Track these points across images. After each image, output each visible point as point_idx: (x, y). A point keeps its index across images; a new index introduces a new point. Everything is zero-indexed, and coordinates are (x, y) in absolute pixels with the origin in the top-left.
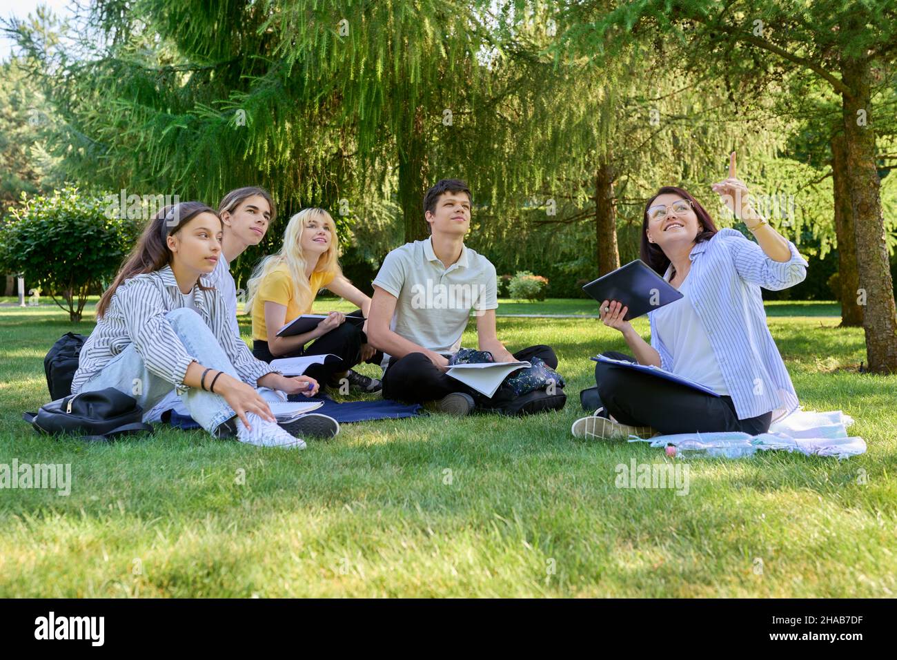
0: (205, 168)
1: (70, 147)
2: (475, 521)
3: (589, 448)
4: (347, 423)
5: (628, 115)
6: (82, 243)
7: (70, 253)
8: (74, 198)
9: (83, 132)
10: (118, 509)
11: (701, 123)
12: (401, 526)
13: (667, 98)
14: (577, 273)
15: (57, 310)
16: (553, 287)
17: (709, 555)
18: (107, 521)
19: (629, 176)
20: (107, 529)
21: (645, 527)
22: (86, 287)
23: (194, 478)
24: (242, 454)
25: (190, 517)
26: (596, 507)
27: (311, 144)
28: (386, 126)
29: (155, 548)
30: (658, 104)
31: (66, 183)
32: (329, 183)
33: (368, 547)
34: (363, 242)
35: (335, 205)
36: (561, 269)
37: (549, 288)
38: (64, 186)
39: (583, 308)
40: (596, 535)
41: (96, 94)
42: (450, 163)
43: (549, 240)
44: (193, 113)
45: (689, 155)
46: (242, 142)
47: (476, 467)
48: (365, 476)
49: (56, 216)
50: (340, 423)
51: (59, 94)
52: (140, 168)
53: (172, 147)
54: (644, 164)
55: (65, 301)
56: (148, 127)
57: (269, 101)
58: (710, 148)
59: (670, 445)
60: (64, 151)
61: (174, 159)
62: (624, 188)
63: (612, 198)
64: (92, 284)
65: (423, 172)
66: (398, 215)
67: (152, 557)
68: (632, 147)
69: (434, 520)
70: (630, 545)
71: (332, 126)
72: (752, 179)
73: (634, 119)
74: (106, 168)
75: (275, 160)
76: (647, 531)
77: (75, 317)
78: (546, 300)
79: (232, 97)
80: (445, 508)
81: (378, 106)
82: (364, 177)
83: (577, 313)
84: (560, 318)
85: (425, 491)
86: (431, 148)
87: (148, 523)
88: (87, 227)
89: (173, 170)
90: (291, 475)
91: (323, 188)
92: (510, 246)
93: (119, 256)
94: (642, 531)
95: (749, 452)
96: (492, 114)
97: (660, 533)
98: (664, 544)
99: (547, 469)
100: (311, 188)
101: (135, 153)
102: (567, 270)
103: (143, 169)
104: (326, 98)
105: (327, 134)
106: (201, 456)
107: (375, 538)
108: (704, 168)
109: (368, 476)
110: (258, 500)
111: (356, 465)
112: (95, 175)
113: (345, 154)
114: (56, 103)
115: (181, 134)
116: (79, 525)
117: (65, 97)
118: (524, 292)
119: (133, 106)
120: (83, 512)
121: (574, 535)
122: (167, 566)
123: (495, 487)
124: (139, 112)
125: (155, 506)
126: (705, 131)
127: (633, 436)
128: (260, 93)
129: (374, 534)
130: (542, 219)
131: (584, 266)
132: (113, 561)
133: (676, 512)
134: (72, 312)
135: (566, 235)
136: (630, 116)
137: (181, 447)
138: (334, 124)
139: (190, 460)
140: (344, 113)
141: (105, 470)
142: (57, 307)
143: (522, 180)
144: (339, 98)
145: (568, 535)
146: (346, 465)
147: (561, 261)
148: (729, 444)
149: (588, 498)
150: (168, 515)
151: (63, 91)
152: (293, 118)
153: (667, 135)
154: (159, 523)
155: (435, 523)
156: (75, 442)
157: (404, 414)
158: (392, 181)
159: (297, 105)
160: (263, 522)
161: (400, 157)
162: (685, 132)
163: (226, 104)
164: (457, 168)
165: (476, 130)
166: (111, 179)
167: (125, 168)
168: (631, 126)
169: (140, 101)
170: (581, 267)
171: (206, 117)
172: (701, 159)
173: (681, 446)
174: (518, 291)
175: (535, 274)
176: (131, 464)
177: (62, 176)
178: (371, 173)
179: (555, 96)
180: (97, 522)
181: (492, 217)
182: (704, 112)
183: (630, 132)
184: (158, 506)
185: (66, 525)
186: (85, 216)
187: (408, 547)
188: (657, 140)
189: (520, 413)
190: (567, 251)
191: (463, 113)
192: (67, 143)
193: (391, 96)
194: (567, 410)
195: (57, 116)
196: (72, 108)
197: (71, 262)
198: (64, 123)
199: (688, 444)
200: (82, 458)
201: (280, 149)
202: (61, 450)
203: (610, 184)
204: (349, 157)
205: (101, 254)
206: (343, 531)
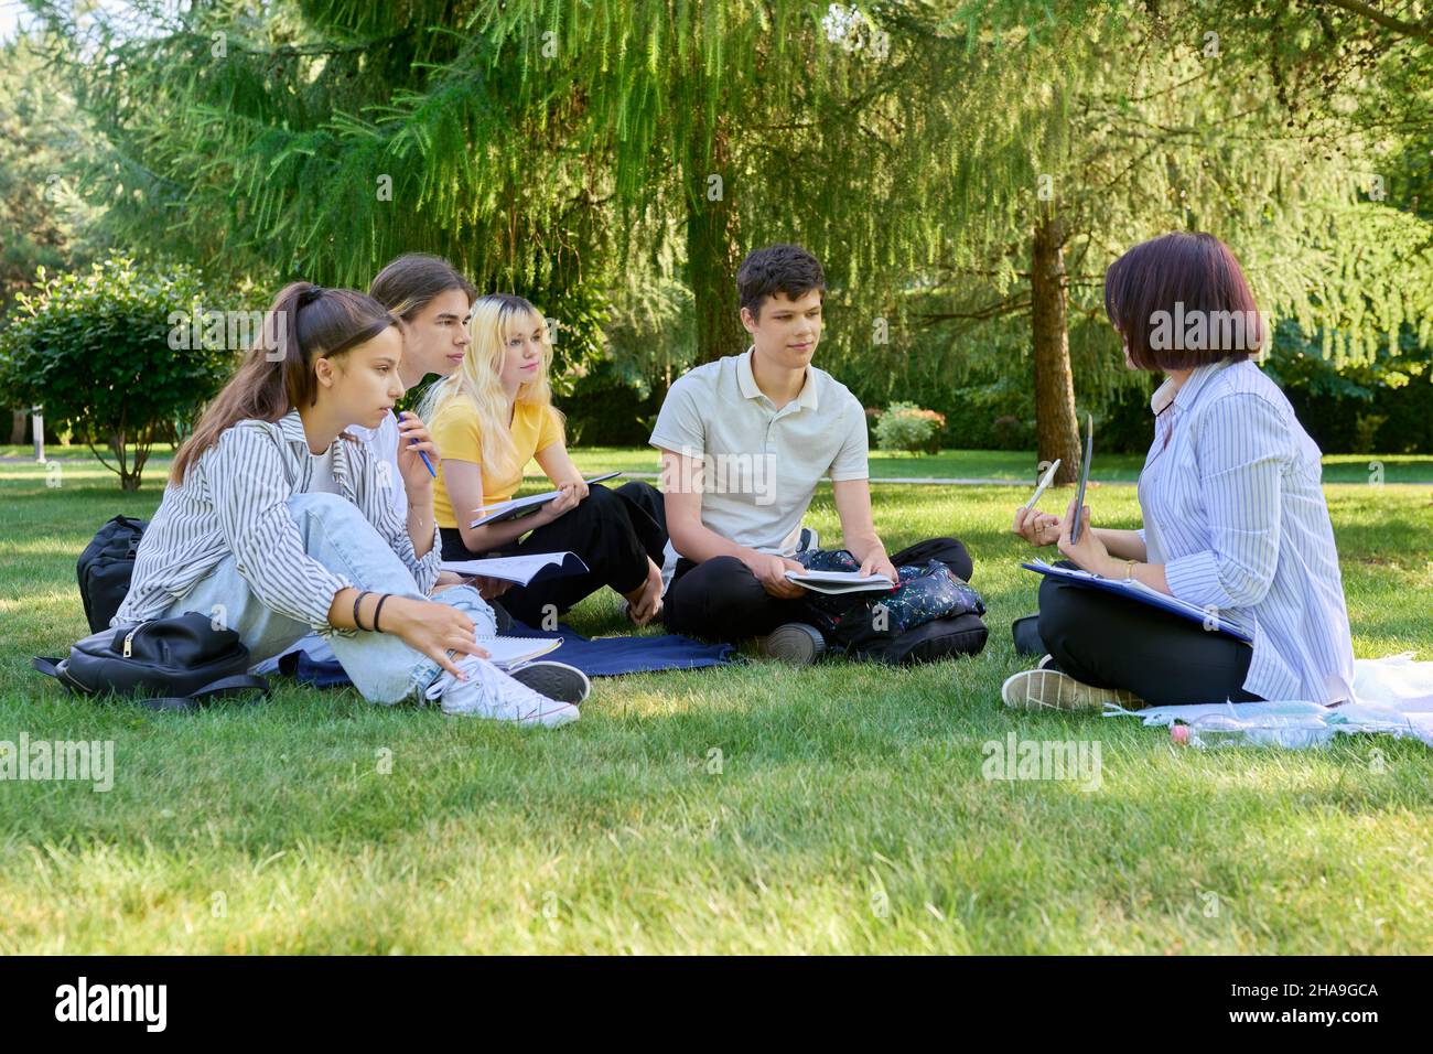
0: (349, 224)
1: (120, 189)
2: (839, 863)
3: (1034, 728)
4: (603, 677)
5: (1090, 128)
6: (140, 355)
7: (120, 373)
8: (126, 277)
9: (140, 162)
10: (209, 836)
11: (1220, 141)
12: (707, 873)
13: (1160, 98)
14: (995, 406)
15: (99, 470)
16: (953, 430)
17: (1264, 933)
18: (189, 857)
19: (1090, 237)
20: (189, 873)
21: (1146, 880)
22: (148, 430)
23: (340, 777)
24: (421, 734)
25: (335, 850)
26: (1052, 839)
27: (534, 182)
28: (665, 150)
29: (274, 909)
30: (1142, 107)
31: (112, 251)
32: (565, 250)
33: (651, 913)
34: (623, 352)
35: (575, 289)
36: (967, 398)
37: (946, 431)
38: (109, 256)
39: (1007, 467)
40: (1056, 892)
41: (163, 95)
42: (776, 214)
43: (947, 348)
44: (329, 129)
45: (1198, 199)
46: (413, 178)
47: (834, 760)
48: (639, 777)
49: (97, 308)
50: (591, 678)
51: (100, 96)
52: (239, 224)
53: (293, 186)
54: (1119, 215)
55: (113, 453)
56: (250, 153)
57: (460, 107)
58: (1235, 186)
59: (1178, 722)
60: (109, 196)
61: (296, 208)
62: (1081, 258)
63: (1061, 275)
64: (158, 425)
65: (730, 230)
66: (684, 305)
67: (269, 927)
68: (1098, 185)
69: (765, 861)
70: (1119, 912)
71: (570, 150)
72: (1310, 242)
73: (1101, 135)
74: (181, 225)
75: (470, 210)
76: (1148, 886)
77: (130, 482)
78: (942, 453)
79: (395, 100)
80: (783, 839)
81: (650, 115)
82: (627, 238)
83: (995, 476)
84: (967, 486)
85: (746, 805)
86: (743, 189)
87: (261, 863)
88: (149, 327)
89: (294, 228)
90: (509, 774)
91: (553, 259)
92: (879, 358)
93: (203, 376)
94: (1139, 886)
95: (1323, 736)
96: (852, 127)
97: (1173, 891)
98: (1181, 911)
99: (962, 766)
100: (532, 259)
101: (230, 199)
102: (978, 401)
103: (243, 225)
104: (559, 101)
105: (562, 164)
106: (351, 736)
107: (662, 895)
108: (1225, 222)
109: (644, 777)
110: (452, 821)
111: (623, 755)
112: (163, 236)
113: (594, 198)
114: (95, 112)
115: (307, 165)
116: (140, 865)
117: (109, 101)
118: (902, 439)
119: (225, 116)
120: (147, 843)
121: (1017, 893)
122: (295, 944)
123: (870, 800)
124: (236, 129)
125: (272, 830)
126: (1226, 154)
127: (1112, 707)
128: (443, 93)
129: (661, 888)
130: (936, 312)
131: (1009, 394)
132: (202, 933)
133: (1199, 850)
134: (124, 474)
135: (978, 339)
136: (1093, 129)
137: (316, 720)
138: (574, 146)
139: (331, 744)
140: (592, 128)
141: (184, 761)
142: (99, 463)
143: (905, 244)
144: (583, 100)
145: (1008, 893)
146: (604, 755)
147: (968, 384)
148: (1285, 721)
149: (1038, 821)
150: (296, 847)
151: (107, 90)
152: (502, 137)
153: (1158, 162)
154: (280, 860)
155: (766, 867)
156: (133, 709)
157: (702, 662)
158: (675, 247)
159: (509, 114)
160: (462, 862)
161: (689, 205)
162: (1190, 157)
163: (386, 113)
164: (789, 223)
165: (823, 156)
166: (190, 245)
167: (213, 225)
168: (1096, 147)
169: (236, 108)
170: (1003, 396)
171: (352, 136)
172: (1220, 204)
173: (1199, 725)
174: (893, 438)
175: (922, 408)
176: (229, 752)
177: (106, 239)
178: (640, 231)
179: (964, 97)
180: (172, 859)
181: (849, 308)
182: (1226, 121)
183: (1095, 158)
184: (277, 829)
185: (118, 864)
186: (146, 308)
187: (722, 911)
188: (1142, 171)
189: (906, 661)
190: (979, 367)
191: (800, 126)
192: (113, 181)
193: (673, 98)
194: (989, 656)
195: (96, 134)
196: (121, 120)
197: (121, 388)
198: (109, 146)
199: (1210, 720)
200: (144, 739)
201: (479, 190)
202: (109, 724)
203: (1057, 249)
204: (599, 203)
205: (174, 374)
206: (605, 882)
